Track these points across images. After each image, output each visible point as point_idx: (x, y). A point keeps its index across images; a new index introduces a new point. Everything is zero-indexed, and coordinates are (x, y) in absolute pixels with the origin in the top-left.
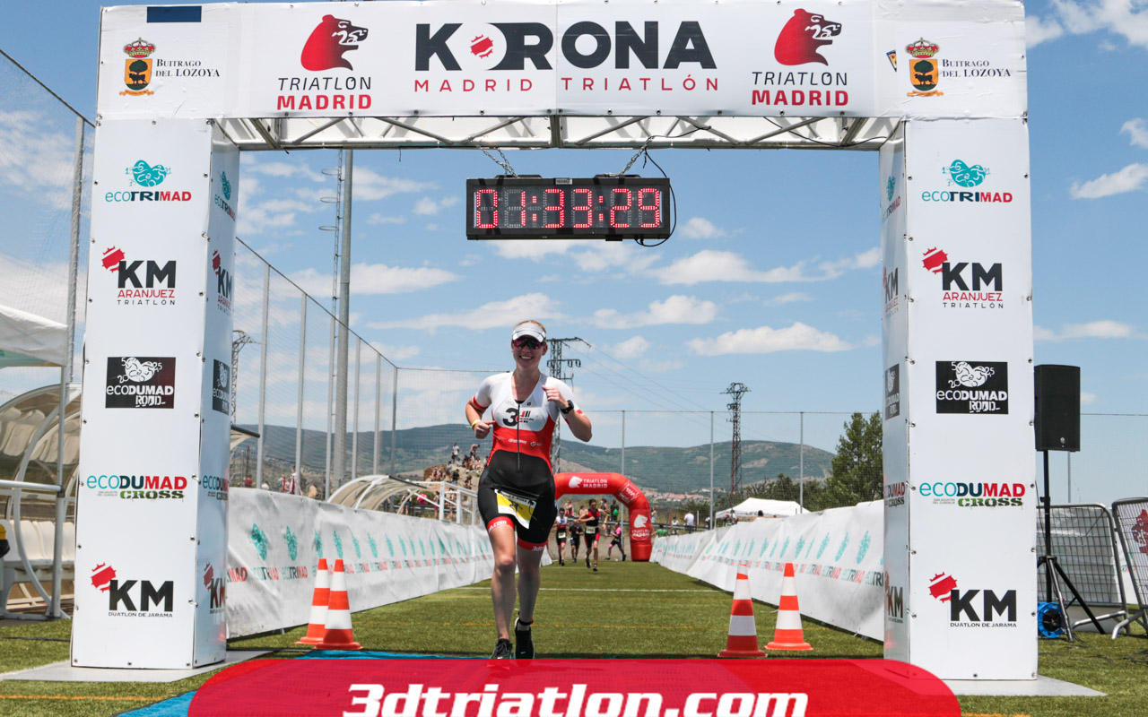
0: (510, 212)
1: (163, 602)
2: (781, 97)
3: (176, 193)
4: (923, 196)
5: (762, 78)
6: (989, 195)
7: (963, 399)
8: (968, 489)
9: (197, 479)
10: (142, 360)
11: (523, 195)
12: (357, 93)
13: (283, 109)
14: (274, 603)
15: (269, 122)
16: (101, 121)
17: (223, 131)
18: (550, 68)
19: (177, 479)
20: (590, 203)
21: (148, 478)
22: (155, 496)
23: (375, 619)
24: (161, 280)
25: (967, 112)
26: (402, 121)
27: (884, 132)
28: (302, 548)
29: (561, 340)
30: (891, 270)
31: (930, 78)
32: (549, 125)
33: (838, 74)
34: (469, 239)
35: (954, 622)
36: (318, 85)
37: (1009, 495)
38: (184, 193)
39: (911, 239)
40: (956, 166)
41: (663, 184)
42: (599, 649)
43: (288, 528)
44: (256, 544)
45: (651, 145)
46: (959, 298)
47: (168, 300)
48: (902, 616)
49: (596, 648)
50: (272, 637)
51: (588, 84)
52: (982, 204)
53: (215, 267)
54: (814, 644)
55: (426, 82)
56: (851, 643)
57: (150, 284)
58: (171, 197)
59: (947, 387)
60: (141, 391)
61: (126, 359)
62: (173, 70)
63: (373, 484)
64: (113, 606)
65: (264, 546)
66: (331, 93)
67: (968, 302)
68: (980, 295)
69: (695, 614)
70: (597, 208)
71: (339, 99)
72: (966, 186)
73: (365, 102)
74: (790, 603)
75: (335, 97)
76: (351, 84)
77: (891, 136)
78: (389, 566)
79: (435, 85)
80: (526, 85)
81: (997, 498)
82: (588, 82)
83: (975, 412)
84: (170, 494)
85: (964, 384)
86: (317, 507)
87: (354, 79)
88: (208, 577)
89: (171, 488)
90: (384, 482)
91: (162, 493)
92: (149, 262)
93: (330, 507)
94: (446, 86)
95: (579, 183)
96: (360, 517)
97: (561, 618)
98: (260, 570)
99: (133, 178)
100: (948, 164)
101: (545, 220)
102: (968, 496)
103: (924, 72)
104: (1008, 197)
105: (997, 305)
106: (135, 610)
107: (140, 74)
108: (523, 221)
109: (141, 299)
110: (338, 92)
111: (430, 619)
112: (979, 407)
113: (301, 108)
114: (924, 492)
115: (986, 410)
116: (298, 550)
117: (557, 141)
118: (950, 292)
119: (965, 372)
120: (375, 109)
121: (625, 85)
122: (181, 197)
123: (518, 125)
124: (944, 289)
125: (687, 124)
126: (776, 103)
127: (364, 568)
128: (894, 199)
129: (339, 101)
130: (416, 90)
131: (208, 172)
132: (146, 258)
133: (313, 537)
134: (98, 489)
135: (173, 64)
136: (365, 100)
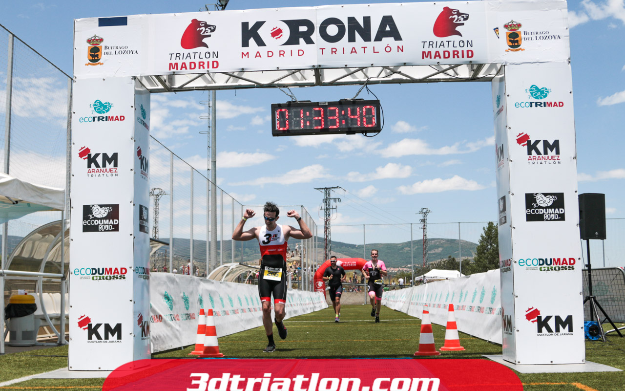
0: (295, 121)
1: (116, 335)
2: (437, 54)
3: (117, 117)
4: (515, 105)
5: (427, 44)
6: (551, 103)
7: (541, 213)
8: (545, 261)
9: (133, 268)
10: (101, 206)
11: (302, 112)
12: (211, 60)
13: (172, 70)
14: (177, 333)
15: (165, 77)
16: (76, 80)
17: (141, 83)
18: (314, 43)
19: (122, 269)
20: (337, 114)
21: (106, 269)
22: (110, 279)
23: (232, 340)
24: (110, 163)
25: (537, 59)
26: (236, 74)
27: (494, 71)
28: (192, 303)
29: (330, 188)
30: (500, 145)
31: (517, 41)
32: (314, 74)
33: (468, 41)
34: (273, 136)
35: (539, 333)
36: (190, 57)
37: (567, 264)
38: (121, 117)
39: (510, 128)
40: (533, 88)
41: (376, 103)
42: (351, 353)
43: (184, 293)
44: (167, 302)
45: (369, 83)
46: (537, 159)
47: (114, 174)
48: (511, 331)
49: (349, 353)
50: (177, 351)
51: (334, 51)
52: (547, 108)
53: (138, 155)
54: (466, 347)
55: (248, 53)
56: (486, 346)
57: (104, 166)
58: (114, 119)
59: (532, 207)
60: (101, 223)
61: (93, 206)
62: (113, 51)
63: (231, 268)
64: (90, 338)
65: (171, 303)
66: (197, 60)
67: (541, 161)
68: (548, 157)
69: (403, 332)
70: (341, 117)
71: (202, 64)
72: (538, 99)
73: (216, 64)
74: (452, 325)
75: (200, 63)
76: (208, 55)
77: (498, 73)
78: (240, 311)
79: (252, 54)
80: (301, 53)
82: (334, 50)
83: (547, 220)
84: (118, 277)
85: (541, 205)
86: (199, 281)
87: (209, 53)
88: (140, 320)
89: (118, 274)
90: (237, 266)
92: (103, 154)
93: (208, 281)
94: (258, 55)
95: (331, 104)
96: (223, 286)
97: (331, 337)
98: (170, 316)
99: (93, 109)
100: (529, 88)
102: (545, 265)
103: (514, 38)
104: (561, 104)
105: (557, 162)
106: (102, 339)
107: (96, 54)
108: (302, 125)
109: (100, 173)
110: (201, 60)
111: (261, 339)
112: (549, 217)
113: (181, 69)
114: (521, 264)
115: (553, 219)
116: (190, 305)
117: (319, 82)
118: (532, 156)
119: (541, 199)
120: (221, 68)
121: (354, 51)
122: (119, 119)
123: (298, 74)
124: (528, 154)
125: (388, 71)
126: (435, 58)
127: (226, 313)
128: (500, 107)
129: (201, 65)
130: (242, 57)
131: (133, 105)
132: (102, 152)
133: (198, 297)
134: (80, 275)
135: (113, 48)
136: (215, 64)
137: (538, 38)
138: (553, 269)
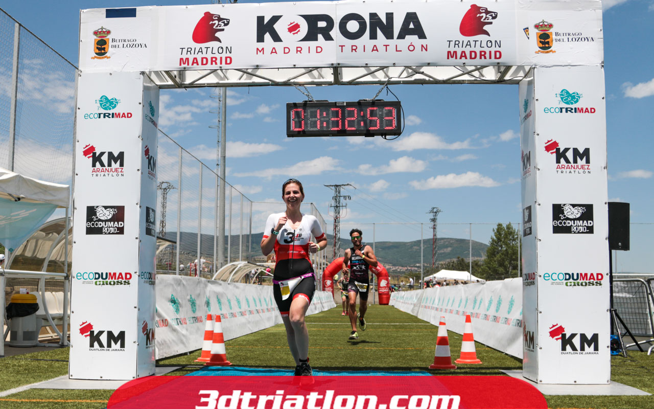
0: (311, 121)
1: (119, 343)
2: (463, 55)
3: (124, 114)
4: (545, 110)
5: (452, 44)
6: (582, 109)
7: (568, 225)
8: (571, 276)
9: (138, 274)
10: (106, 207)
11: (318, 112)
12: (224, 55)
13: (183, 66)
14: (183, 338)
15: (176, 73)
16: (81, 74)
17: (150, 78)
18: (333, 40)
19: (126, 274)
20: (356, 115)
21: (110, 274)
22: (114, 284)
23: (240, 345)
24: (116, 163)
25: (569, 62)
26: (249, 71)
27: (522, 74)
28: (199, 306)
29: (340, 186)
30: (526, 152)
31: (548, 43)
32: (332, 72)
33: (496, 41)
34: (288, 137)
35: (563, 352)
36: (202, 52)
37: (594, 280)
38: (128, 114)
39: (538, 135)
40: (563, 93)
41: (397, 105)
43: (191, 296)
44: (173, 306)
45: (390, 83)
46: (565, 168)
47: (120, 174)
48: (533, 348)
50: (182, 357)
51: (354, 49)
52: (578, 114)
53: (146, 155)
54: (482, 359)
55: (263, 49)
57: (110, 165)
58: (121, 116)
59: (559, 218)
60: (105, 225)
61: (97, 207)
62: (121, 44)
63: (239, 266)
64: (92, 345)
65: (178, 307)
66: (209, 56)
67: (570, 170)
68: (578, 166)
69: (415, 339)
70: (360, 119)
71: (214, 59)
72: (569, 104)
73: (229, 61)
74: (469, 337)
75: (212, 58)
76: (220, 51)
77: (526, 76)
78: (247, 313)
79: (268, 50)
80: (319, 50)
81: (587, 281)
82: (354, 48)
83: (575, 233)
84: (123, 282)
85: (568, 217)
86: (207, 283)
87: (222, 48)
88: (145, 328)
89: (122, 279)
90: (245, 265)
91: (118, 282)
92: (109, 152)
93: (214, 283)
94: (274, 51)
95: (350, 104)
96: (231, 287)
98: (175, 320)
99: (99, 105)
100: (559, 92)
101: (331, 126)
102: (571, 280)
103: (545, 39)
104: (593, 111)
105: (587, 172)
106: (104, 347)
107: (103, 47)
108: (318, 126)
109: (105, 173)
110: (213, 56)
111: (269, 344)
112: (577, 229)
113: (192, 65)
114: (546, 278)
115: (581, 231)
116: (197, 307)
117: (337, 81)
118: (560, 165)
119: (569, 210)
120: (234, 65)
121: (375, 49)
122: (126, 116)
123: (315, 72)
124: (557, 163)
125: (410, 71)
126: (461, 58)
127: (233, 315)
128: (527, 112)
129: (214, 60)
130: (257, 54)
131: (141, 102)
132: (107, 150)
133: (205, 300)
134: (82, 279)
135: (121, 41)
136: (228, 59)
137: (570, 40)
138: (580, 284)
